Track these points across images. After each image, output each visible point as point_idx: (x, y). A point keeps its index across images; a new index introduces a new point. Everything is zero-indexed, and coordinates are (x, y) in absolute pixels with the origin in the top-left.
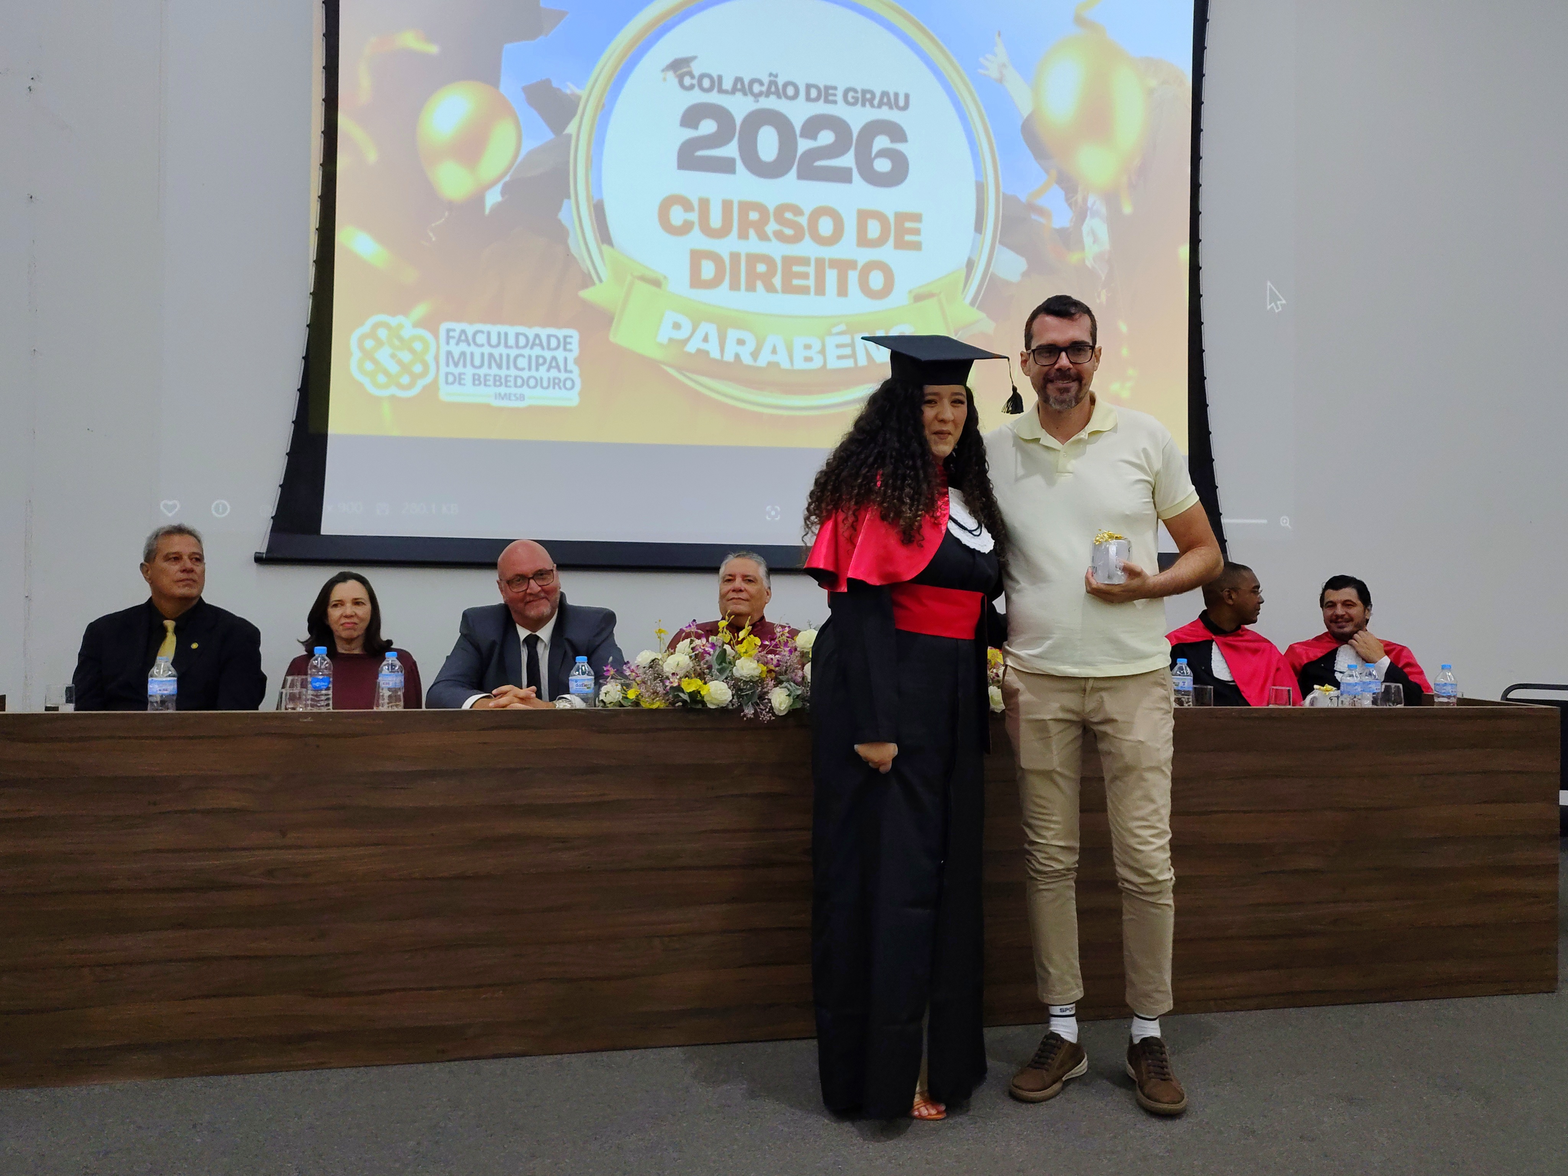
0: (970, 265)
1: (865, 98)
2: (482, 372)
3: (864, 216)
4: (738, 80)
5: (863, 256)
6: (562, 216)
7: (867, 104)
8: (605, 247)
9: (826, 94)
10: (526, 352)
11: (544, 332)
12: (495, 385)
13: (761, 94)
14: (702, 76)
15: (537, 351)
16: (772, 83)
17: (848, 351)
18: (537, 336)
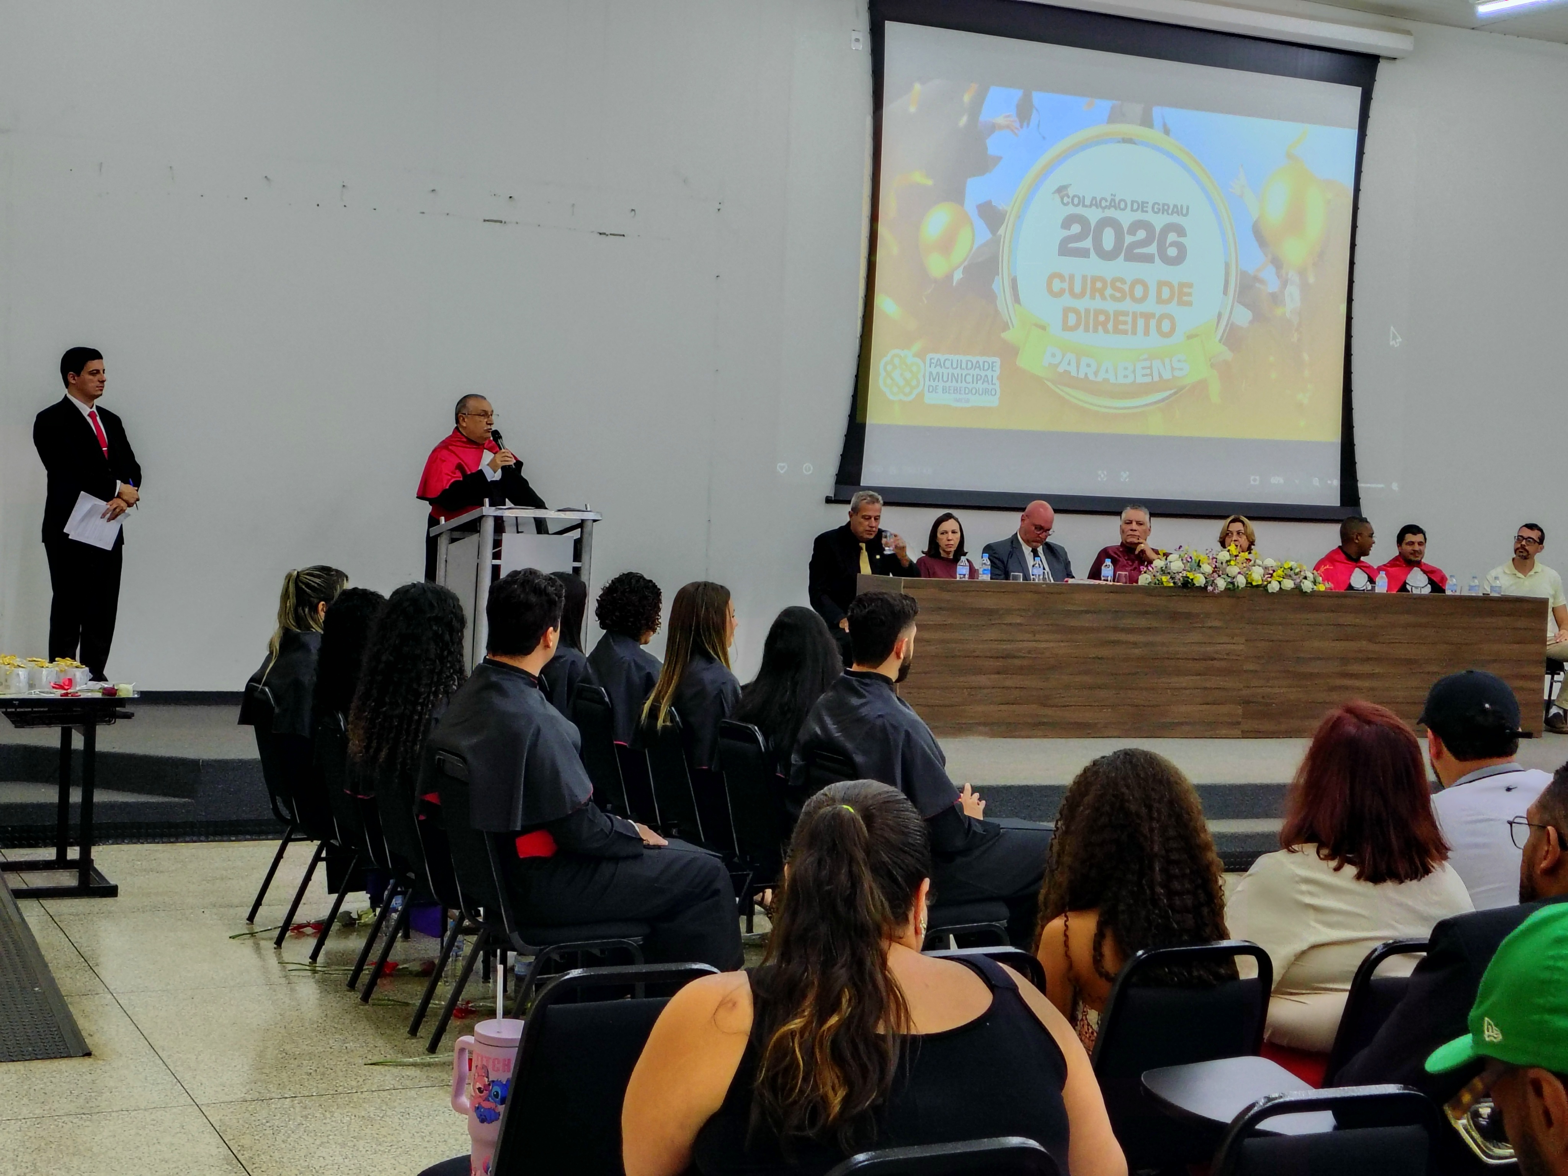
0: (1220, 316)
1: (1164, 209)
2: (948, 384)
3: (1161, 284)
4: (1094, 198)
5: (1159, 310)
6: (994, 286)
7: (1165, 213)
8: (1017, 306)
9: (1142, 207)
10: (972, 372)
11: (981, 359)
12: (954, 393)
13: (1106, 207)
14: (1074, 196)
15: (977, 371)
16: (1113, 200)
17: (1148, 371)
18: (978, 362)
